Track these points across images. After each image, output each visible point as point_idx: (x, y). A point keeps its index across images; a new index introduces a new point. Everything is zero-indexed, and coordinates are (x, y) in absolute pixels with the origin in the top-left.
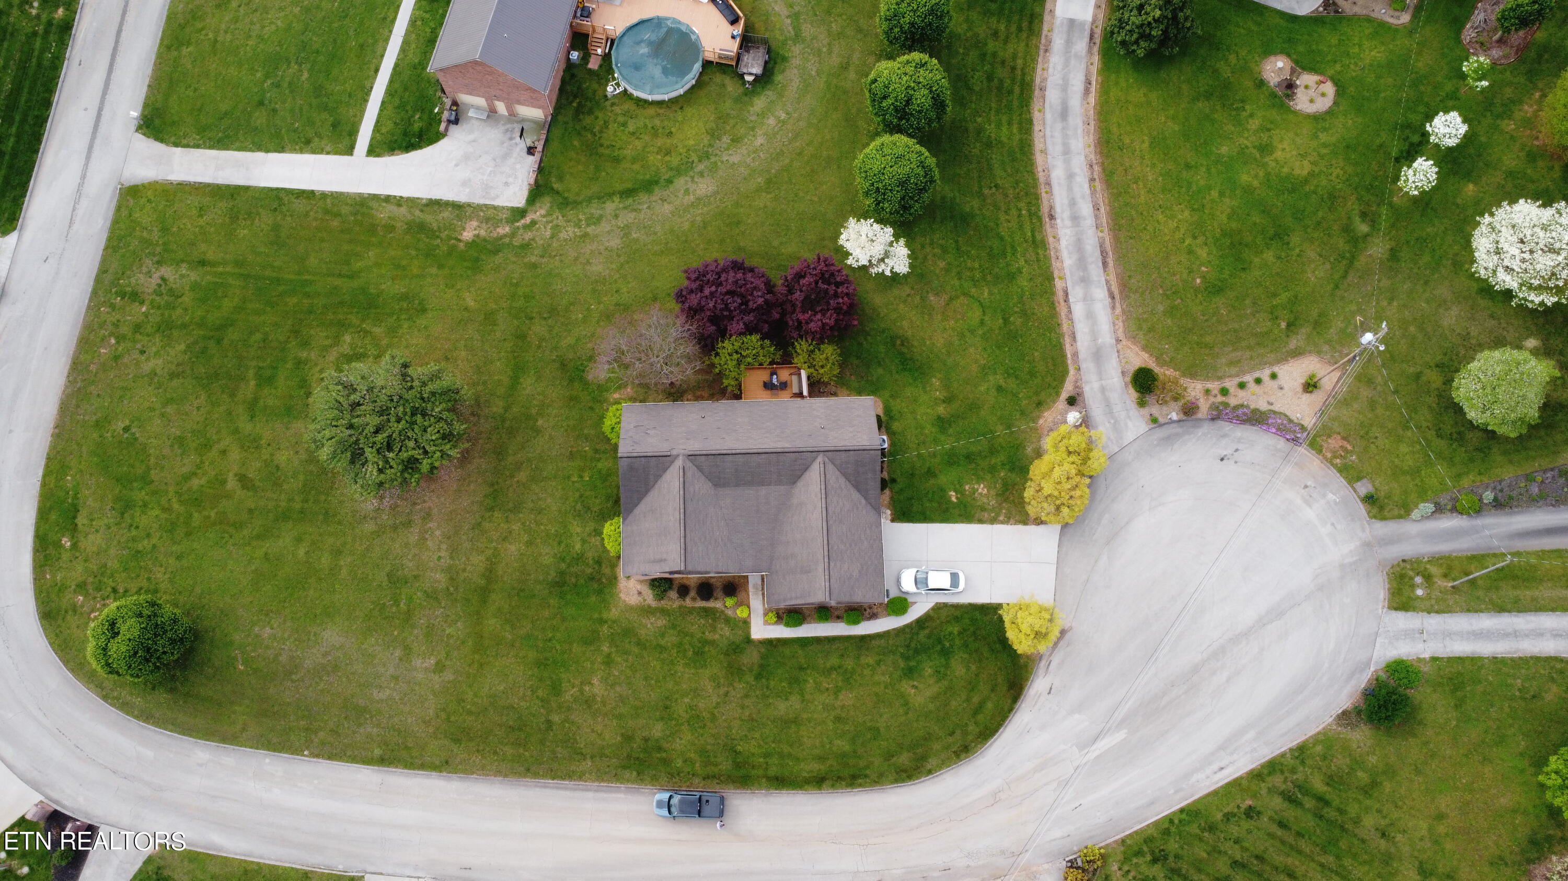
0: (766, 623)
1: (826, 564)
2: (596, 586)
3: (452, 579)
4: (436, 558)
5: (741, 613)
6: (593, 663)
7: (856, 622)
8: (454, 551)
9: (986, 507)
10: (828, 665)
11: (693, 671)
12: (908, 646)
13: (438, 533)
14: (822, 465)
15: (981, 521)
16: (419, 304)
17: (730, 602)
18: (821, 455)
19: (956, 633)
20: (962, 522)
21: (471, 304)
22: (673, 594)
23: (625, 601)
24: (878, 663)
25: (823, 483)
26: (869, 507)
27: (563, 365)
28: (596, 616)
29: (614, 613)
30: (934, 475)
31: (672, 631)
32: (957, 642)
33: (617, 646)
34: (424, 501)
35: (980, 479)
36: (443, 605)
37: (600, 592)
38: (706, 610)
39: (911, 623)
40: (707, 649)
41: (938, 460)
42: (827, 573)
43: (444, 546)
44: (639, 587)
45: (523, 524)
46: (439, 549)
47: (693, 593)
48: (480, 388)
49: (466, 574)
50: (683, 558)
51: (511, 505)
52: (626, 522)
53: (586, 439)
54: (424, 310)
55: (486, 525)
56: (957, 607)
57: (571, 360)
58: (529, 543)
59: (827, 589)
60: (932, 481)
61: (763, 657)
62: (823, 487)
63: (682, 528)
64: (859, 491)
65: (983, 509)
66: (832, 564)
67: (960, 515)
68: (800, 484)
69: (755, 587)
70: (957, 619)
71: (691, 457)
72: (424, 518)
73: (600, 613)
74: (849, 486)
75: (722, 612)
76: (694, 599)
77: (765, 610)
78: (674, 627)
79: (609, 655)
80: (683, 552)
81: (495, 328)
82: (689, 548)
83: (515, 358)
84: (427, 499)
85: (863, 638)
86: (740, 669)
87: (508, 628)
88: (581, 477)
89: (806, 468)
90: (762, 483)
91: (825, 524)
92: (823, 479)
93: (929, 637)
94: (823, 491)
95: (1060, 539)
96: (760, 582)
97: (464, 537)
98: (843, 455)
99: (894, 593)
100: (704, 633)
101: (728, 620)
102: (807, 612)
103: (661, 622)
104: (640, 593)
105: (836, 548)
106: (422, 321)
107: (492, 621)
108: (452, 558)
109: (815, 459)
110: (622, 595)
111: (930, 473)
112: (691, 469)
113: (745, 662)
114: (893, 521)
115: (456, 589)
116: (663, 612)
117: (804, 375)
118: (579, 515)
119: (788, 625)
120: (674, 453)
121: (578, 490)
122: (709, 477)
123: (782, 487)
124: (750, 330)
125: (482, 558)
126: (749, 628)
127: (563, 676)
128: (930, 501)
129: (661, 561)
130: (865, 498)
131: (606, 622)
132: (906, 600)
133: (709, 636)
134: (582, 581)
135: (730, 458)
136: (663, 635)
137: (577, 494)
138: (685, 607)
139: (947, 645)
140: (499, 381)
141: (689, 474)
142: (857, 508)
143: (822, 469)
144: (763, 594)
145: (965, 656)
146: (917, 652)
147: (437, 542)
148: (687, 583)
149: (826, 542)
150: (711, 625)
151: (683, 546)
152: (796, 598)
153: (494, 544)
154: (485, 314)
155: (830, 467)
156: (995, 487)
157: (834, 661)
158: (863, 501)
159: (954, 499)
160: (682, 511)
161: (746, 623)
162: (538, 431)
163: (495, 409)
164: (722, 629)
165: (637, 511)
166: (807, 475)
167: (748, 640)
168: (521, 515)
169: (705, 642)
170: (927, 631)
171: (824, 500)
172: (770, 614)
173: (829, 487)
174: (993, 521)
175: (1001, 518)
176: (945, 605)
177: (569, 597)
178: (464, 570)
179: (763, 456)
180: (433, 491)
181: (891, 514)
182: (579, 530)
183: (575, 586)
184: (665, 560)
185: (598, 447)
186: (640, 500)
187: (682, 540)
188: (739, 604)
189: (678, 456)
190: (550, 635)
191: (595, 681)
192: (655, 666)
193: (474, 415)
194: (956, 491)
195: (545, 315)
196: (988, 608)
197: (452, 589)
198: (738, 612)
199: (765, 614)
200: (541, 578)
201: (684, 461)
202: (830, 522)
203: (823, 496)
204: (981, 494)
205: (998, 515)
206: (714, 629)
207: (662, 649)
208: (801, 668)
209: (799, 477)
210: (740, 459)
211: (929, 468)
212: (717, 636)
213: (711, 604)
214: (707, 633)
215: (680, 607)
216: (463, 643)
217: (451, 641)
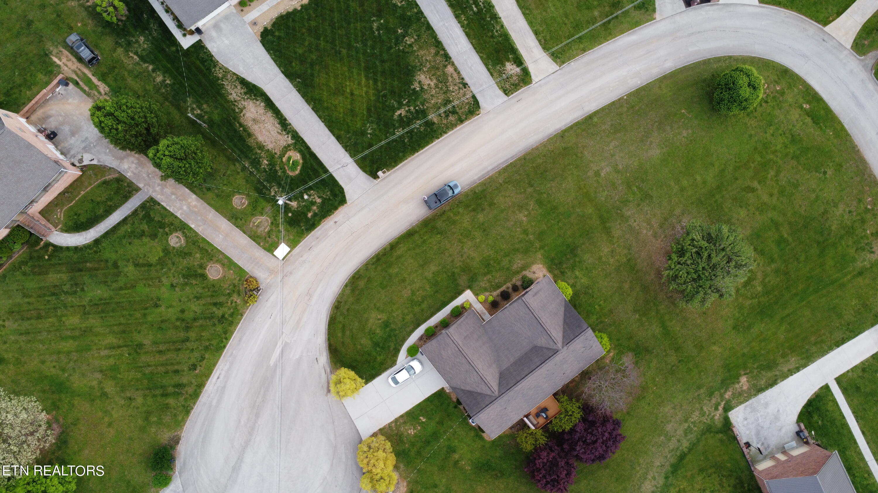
0: (467, 301)
1: (459, 347)
2: (556, 261)
3: (623, 216)
4: (637, 220)
5: (482, 298)
6: (532, 226)
7: (427, 330)
8: (631, 229)
9: (404, 425)
10: (426, 302)
11: (485, 256)
12: (395, 336)
13: (645, 231)
14: (494, 391)
15: (402, 416)
17: (491, 299)
18: (497, 396)
19: (378, 357)
20: (410, 410)
21: (714, 347)
22: (519, 283)
23: (538, 264)
24: (404, 319)
25: (487, 383)
26: (458, 387)
27: (647, 350)
28: (546, 248)
29: (539, 255)
30: (438, 423)
31: (507, 266)
32: (374, 353)
33: (527, 241)
34: (662, 241)
35: (415, 436)
36: (617, 202)
37: (552, 260)
38: (499, 287)
39: (401, 347)
40: (486, 270)
41: (441, 431)
42: (456, 343)
43: (637, 228)
44: (536, 275)
45: (609, 264)
46: (638, 225)
47: (510, 290)
48: (678, 311)
49: (618, 223)
50: (526, 303)
51: (622, 269)
52: (564, 300)
53: (610, 325)
54: (734, 328)
55: (626, 251)
56: (386, 369)
57: (646, 355)
58: (600, 258)
59: (450, 336)
60: (437, 420)
61: (458, 285)
62: (486, 381)
63: (536, 316)
64: (468, 391)
65: (405, 423)
66: (456, 349)
67: (413, 412)
68: (497, 376)
69: (484, 314)
70: (382, 364)
71: (556, 352)
72: (656, 233)
73: (545, 251)
74: (474, 390)
75: (491, 292)
76: (508, 288)
77: (472, 307)
78: (508, 269)
79: (527, 235)
80: (529, 306)
82: (527, 309)
83: (673, 337)
84: (662, 243)
85: (418, 325)
86: (464, 271)
87: (580, 213)
88: (600, 305)
89: (500, 384)
90: (515, 363)
91: (473, 365)
92: (489, 385)
93: (389, 347)
94: (484, 379)
95: (359, 434)
96: (484, 317)
97: (631, 239)
98: (487, 403)
99: (419, 355)
100: (492, 276)
101: (486, 290)
102: (452, 319)
103: (515, 267)
104: (534, 273)
105: (460, 358)
106: (731, 322)
107: (590, 211)
108: (630, 225)
109: (499, 391)
110: (541, 266)
111: (440, 423)
112: (551, 345)
113: (464, 277)
114: (443, 388)
115: (617, 213)
116: (517, 272)
117: (532, 427)
118: (587, 287)
119: (457, 307)
120: (565, 348)
121: (596, 298)
122: (541, 348)
123: (504, 368)
124: (573, 430)
125: (617, 235)
126: (473, 293)
127: (541, 211)
128: (432, 410)
129: (536, 294)
130: (463, 390)
131: (540, 249)
132: (411, 356)
133: (489, 277)
134: (564, 259)
135: (538, 364)
136: (510, 261)
137: (595, 297)
138: (509, 282)
139: (378, 349)
140: (671, 321)
141: (552, 343)
142: (463, 383)
143: (492, 389)
144: (478, 313)
145: (367, 349)
146: (390, 336)
147: (642, 227)
148: (516, 293)
149: (467, 357)
150: (492, 282)
151: (530, 308)
152: (462, 322)
153: (615, 246)
154: (703, 347)
155: (489, 393)
156: (406, 437)
157: (424, 306)
158: (463, 388)
159: (421, 418)
160: (542, 324)
161: (476, 295)
162: (635, 311)
163: (663, 306)
164: (485, 284)
165: (563, 309)
166: (497, 382)
167: (470, 287)
168: (613, 268)
169: (488, 273)
170: (392, 348)
171: (481, 375)
172: (468, 306)
173: (483, 383)
174: (396, 420)
175: (393, 424)
176: (391, 366)
177: (565, 248)
178: (620, 224)
179: (523, 376)
180: (662, 249)
181: (445, 391)
182: (582, 281)
183: (565, 255)
184: (534, 296)
185: (602, 325)
186: (565, 314)
187: (532, 311)
188: (486, 301)
189: (563, 348)
190: (560, 224)
191: (525, 219)
192: (503, 245)
193: (670, 297)
194: (423, 422)
195: (674, 368)
196: (371, 378)
197: (619, 212)
198: (484, 297)
199: (470, 305)
200: (583, 246)
201: (558, 347)
202: (471, 368)
203: (483, 377)
204: (411, 429)
205: (396, 425)
206: (489, 281)
207: (506, 255)
208: (437, 292)
209: (500, 378)
210: (533, 367)
211: (443, 425)
212: (485, 279)
213: (499, 291)
215: (511, 280)
216: (596, 192)
217: (601, 189)
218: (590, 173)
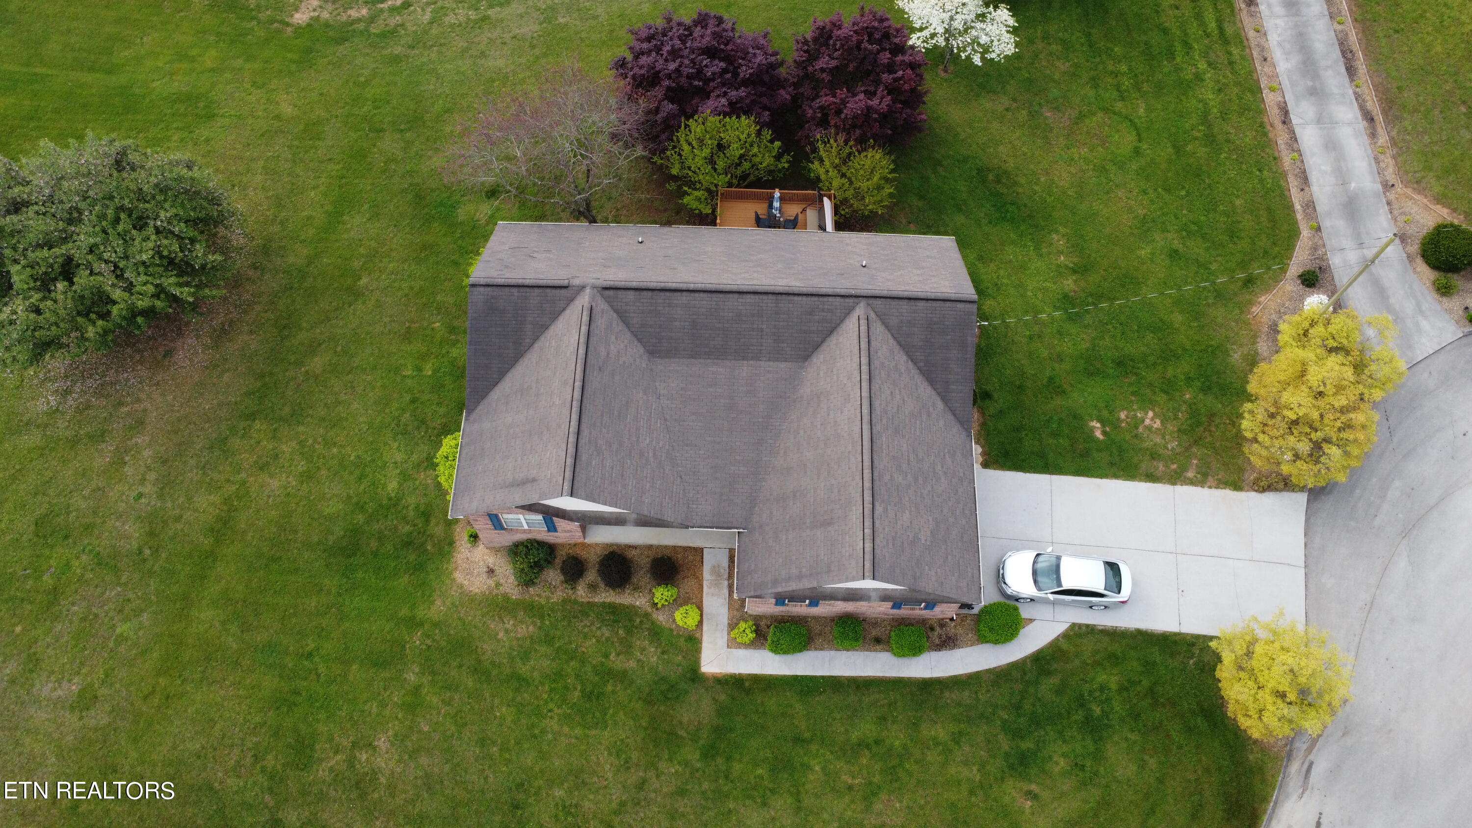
0: (733, 643)
1: (868, 506)
2: (412, 557)
3: (152, 534)
4: (134, 494)
5: (685, 618)
6: (383, 705)
7: (915, 650)
8: (166, 485)
9: (1161, 451)
10: (855, 736)
11: (578, 731)
12: (1018, 707)
13: (146, 453)
14: (863, 322)
15: (1151, 478)
16: (206, 107)
17: (662, 594)
18: (863, 304)
19: (1114, 686)
20: (1115, 476)
22: (553, 576)
23: (461, 586)
24: (957, 738)
25: (864, 354)
26: (950, 417)
27: (419, 198)
28: (404, 612)
29: (437, 609)
30: (1060, 391)
31: (543, 649)
32: (1117, 706)
33: (433, 673)
34: (139, 400)
35: (1147, 403)
36: (124, 579)
37: (419, 567)
38: (614, 609)
39: (1024, 660)
40: (610, 688)
41: (1067, 366)
42: (868, 523)
43: (152, 476)
44: (491, 560)
45: (302, 443)
46: (143, 481)
47: (591, 575)
49: (179, 526)
50: (569, 474)
51: (287, 410)
52: (472, 418)
54: (211, 117)
55: (236, 443)
56: (1114, 635)
58: (307, 477)
59: (868, 557)
60: (1058, 401)
61: (722, 711)
62: (864, 360)
63: (575, 417)
64: (931, 382)
65: (1154, 456)
66: (879, 509)
67: (1112, 464)
68: (819, 359)
69: (715, 570)
70: (1114, 659)
71: (609, 291)
72: (131, 428)
73: (413, 607)
74: (914, 371)
75: (647, 615)
76: (593, 587)
77: (731, 619)
78: (549, 640)
79: (417, 689)
80: (570, 461)
81: (317, 143)
82: (584, 458)
83: (341, 187)
84: (143, 396)
85: (927, 686)
86: (672, 734)
87: (234, 628)
88: (419, 369)
89: (831, 329)
90: (743, 353)
91: (866, 427)
92: (864, 345)
93: (1059, 691)
94: (865, 368)
95: (1307, 521)
96: (725, 563)
97: (192, 462)
98: (905, 306)
99: (988, 597)
100: (607, 656)
101: (655, 633)
102: (817, 628)
103: (526, 629)
104: (491, 571)
105: (887, 478)
106: (204, 132)
107: (207, 614)
108: (161, 496)
109: (850, 310)
110: (458, 576)
111: (1054, 387)
113: (685, 719)
114: (985, 465)
115: (156, 551)
116: (531, 609)
117: (827, 204)
119: (777, 649)
121: (410, 390)
122: (638, 336)
123: (783, 365)
125: (215, 498)
126: (698, 651)
127: (321, 728)
128: (1055, 435)
129: (524, 482)
130: (944, 399)
131: (421, 624)
132: (1016, 609)
133: (617, 662)
134: (389, 547)
135: (684, 298)
136: (525, 657)
137: (407, 398)
138: (576, 602)
139: (1097, 711)
140: (309, 218)
141: (601, 322)
142: (929, 415)
143: (863, 328)
144: (730, 587)
145: (1133, 737)
146: (1036, 722)
147: (142, 469)
148: (583, 554)
149: (867, 463)
150: (621, 641)
151: (571, 450)
153: (243, 475)
155: (878, 329)
156: (1176, 418)
157: (866, 729)
158: (940, 405)
159: (1098, 434)
160: (578, 384)
161: (693, 641)
162: (356, 294)
163: (291, 259)
164: (643, 650)
165: (496, 394)
166: (833, 341)
167: (694, 675)
168: (301, 429)
169: (607, 674)
170: (1055, 680)
171: (865, 385)
172: (743, 625)
173: (876, 363)
174: (1175, 478)
175: (1190, 474)
176: (1091, 630)
177: (360, 575)
178: (178, 519)
179: (749, 299)
180: (158, 384)
181: (983, 454)
182: (399, 457)
183: (375, 554)
184: (534, 480)
186: (502, 373)
187: (572, 439)
188: (679, 602)
190: (312, 646)
191: (382, 743)
192: (503, 718)
194: (1100, 420)
196: (1175, 643)
197: (147, 552)
198: (678, 615)
199: (732, 626)
200: (315, 539)
201: (593, 298)
202: (878, 428)
203: (865, 377)
204: (1149, 428)
205: (1183, 469)
206: (627, 649)
207: (520, 681)
208: (798, 740)
209: (817, 346)
210: (704, 301)
211: (1051, 379)
212: (632, 664)
213: (625, 598)
214: (612, 657)
215: (565, 601)
216: (143, 653)
217: (122, 649)
218: (99, 717)
